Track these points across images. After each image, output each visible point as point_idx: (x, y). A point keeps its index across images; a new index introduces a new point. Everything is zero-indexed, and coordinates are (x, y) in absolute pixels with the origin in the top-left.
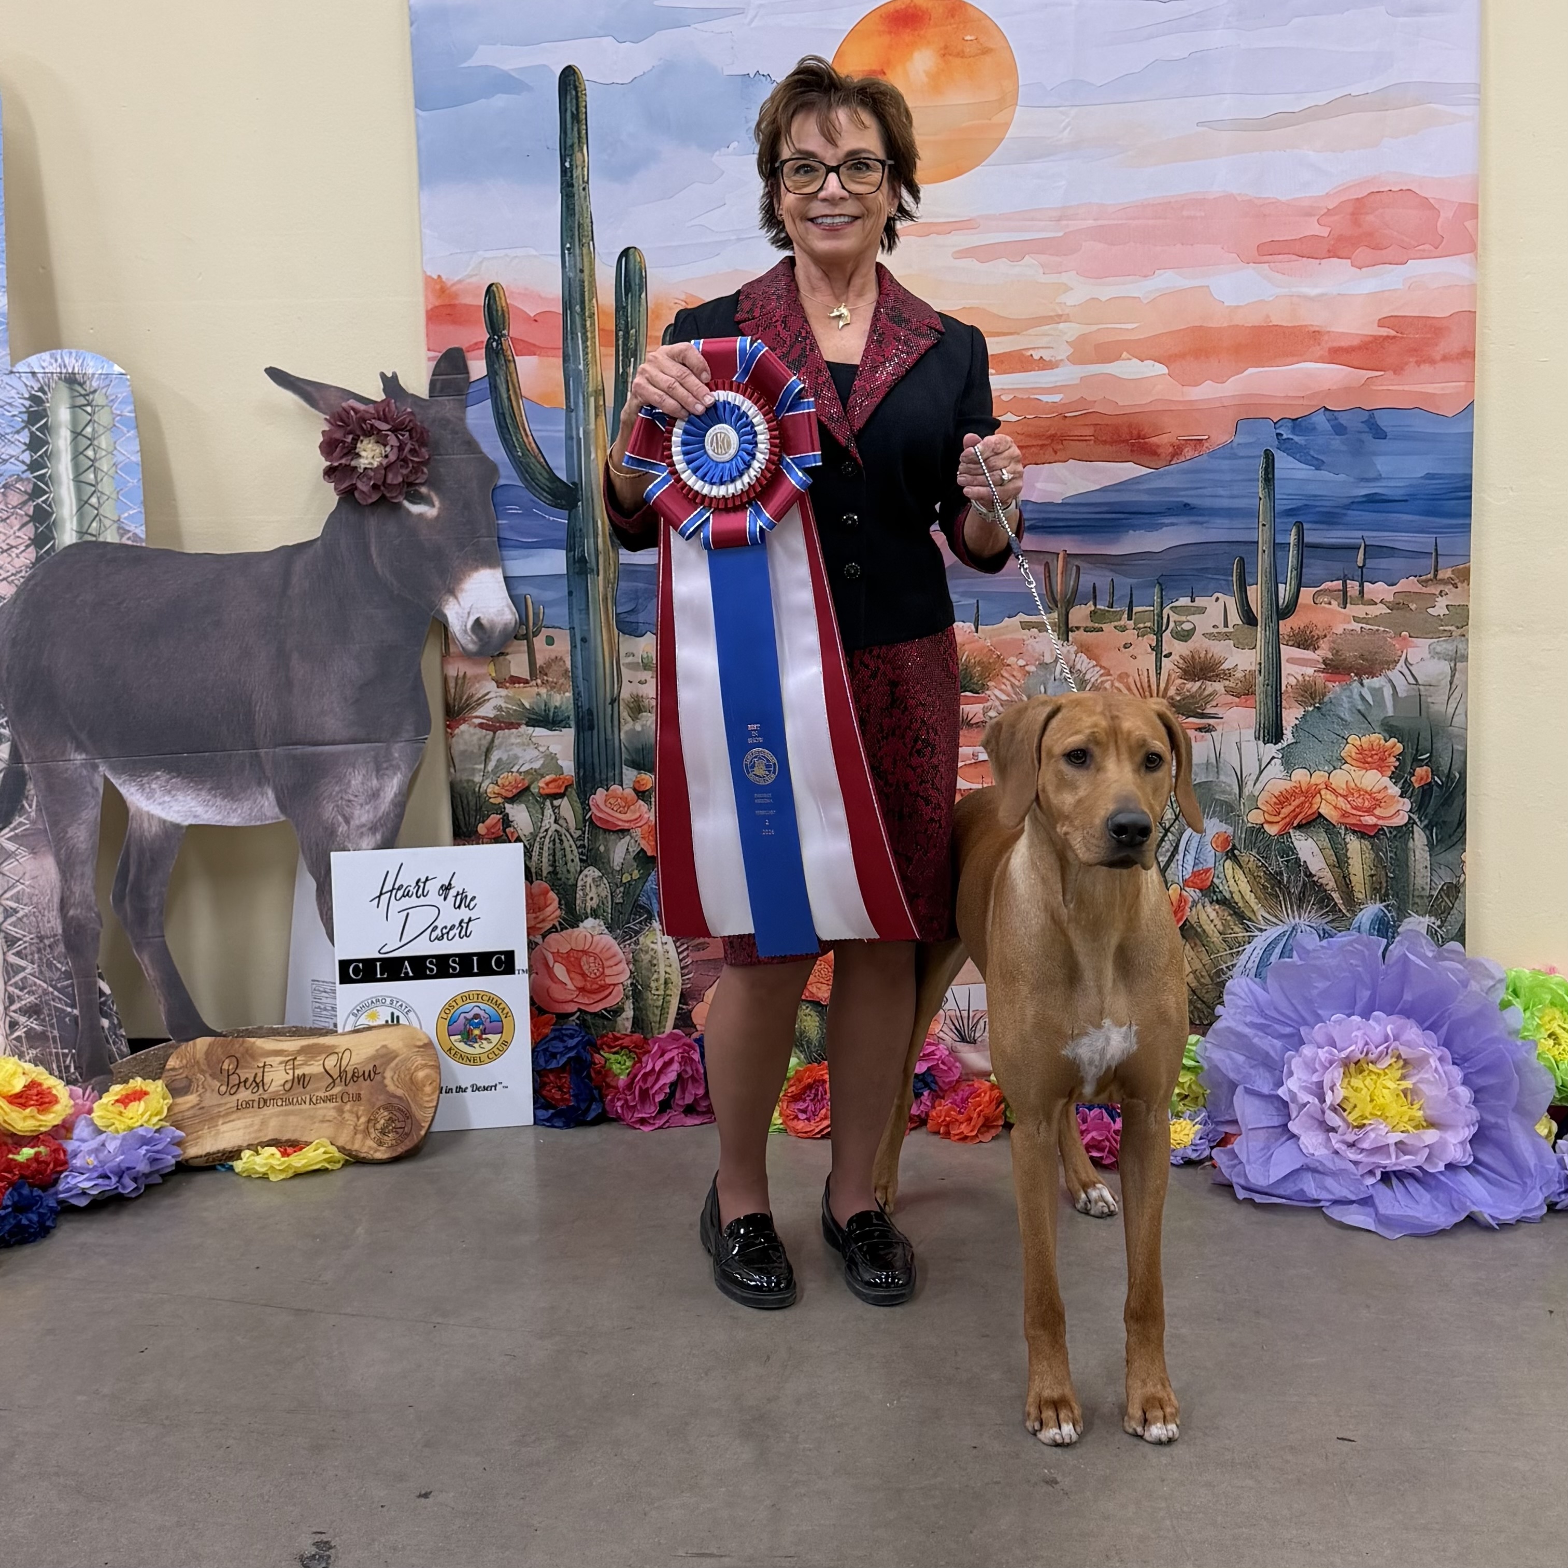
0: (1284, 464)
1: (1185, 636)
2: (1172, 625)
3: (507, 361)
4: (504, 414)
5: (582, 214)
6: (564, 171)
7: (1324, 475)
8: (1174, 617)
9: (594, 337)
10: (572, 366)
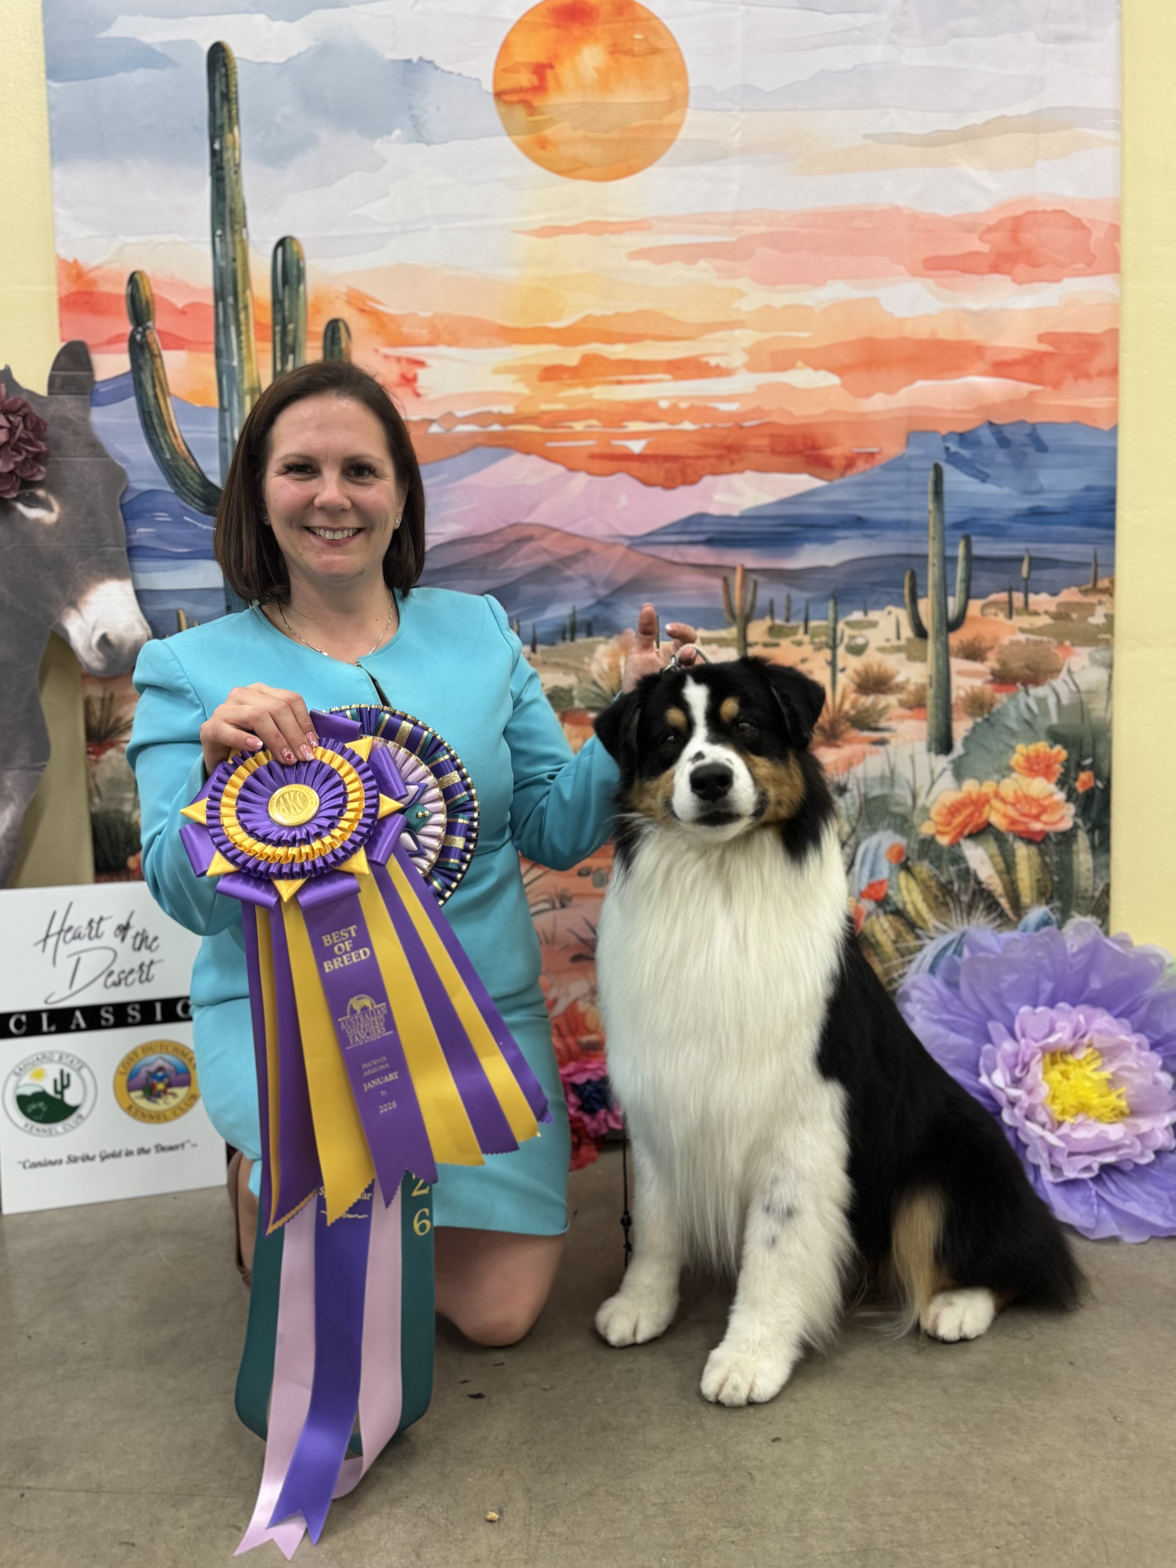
0: (953, 477)
1: (857, 650)
2: (846, 640)
3: (153, 356)
4: (149, 413)
5: (233, 199)
6: (214, 153)
7: (989, 488)
8: (848, 632)
9: (248, 331)
10: (224, 362)
